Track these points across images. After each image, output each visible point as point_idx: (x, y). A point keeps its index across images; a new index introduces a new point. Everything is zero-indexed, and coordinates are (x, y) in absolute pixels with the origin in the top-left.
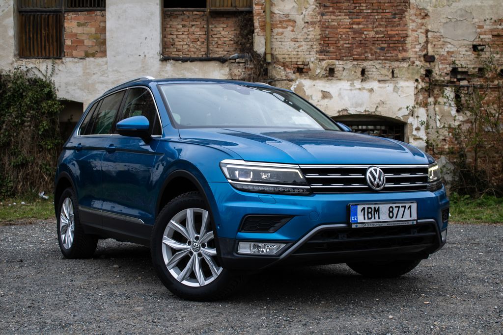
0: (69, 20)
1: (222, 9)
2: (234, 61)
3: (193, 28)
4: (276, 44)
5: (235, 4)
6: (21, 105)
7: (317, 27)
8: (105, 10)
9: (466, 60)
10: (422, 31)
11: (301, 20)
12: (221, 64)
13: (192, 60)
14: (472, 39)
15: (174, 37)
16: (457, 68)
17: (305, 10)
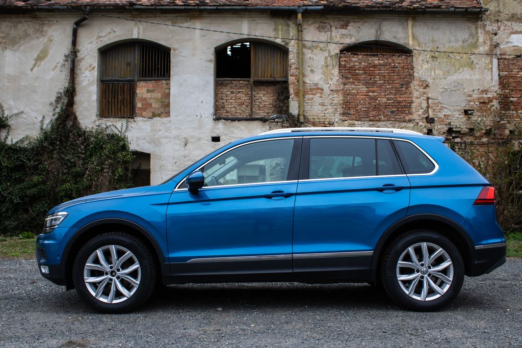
0: (140, 87)
1: (263, 79)
2: (273, 121)
3: (240, 94)
4: (308, 108)
5: (274, 75)
6: (101, 155)
7: (340, 94)
8: (169, 80)
9: (459, 122)
10: (424, 98)
11: (327, 88)
12: (263, 123)
13: (240, 120)
14: (463, 105)
15: (224, 101)
16: (452, 128)
17: (330, 80)
